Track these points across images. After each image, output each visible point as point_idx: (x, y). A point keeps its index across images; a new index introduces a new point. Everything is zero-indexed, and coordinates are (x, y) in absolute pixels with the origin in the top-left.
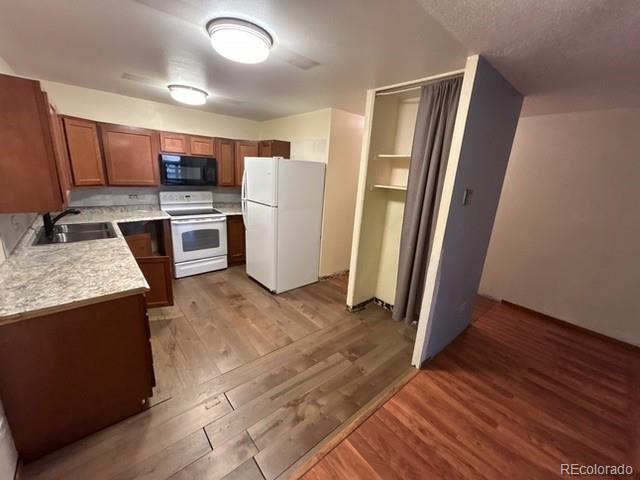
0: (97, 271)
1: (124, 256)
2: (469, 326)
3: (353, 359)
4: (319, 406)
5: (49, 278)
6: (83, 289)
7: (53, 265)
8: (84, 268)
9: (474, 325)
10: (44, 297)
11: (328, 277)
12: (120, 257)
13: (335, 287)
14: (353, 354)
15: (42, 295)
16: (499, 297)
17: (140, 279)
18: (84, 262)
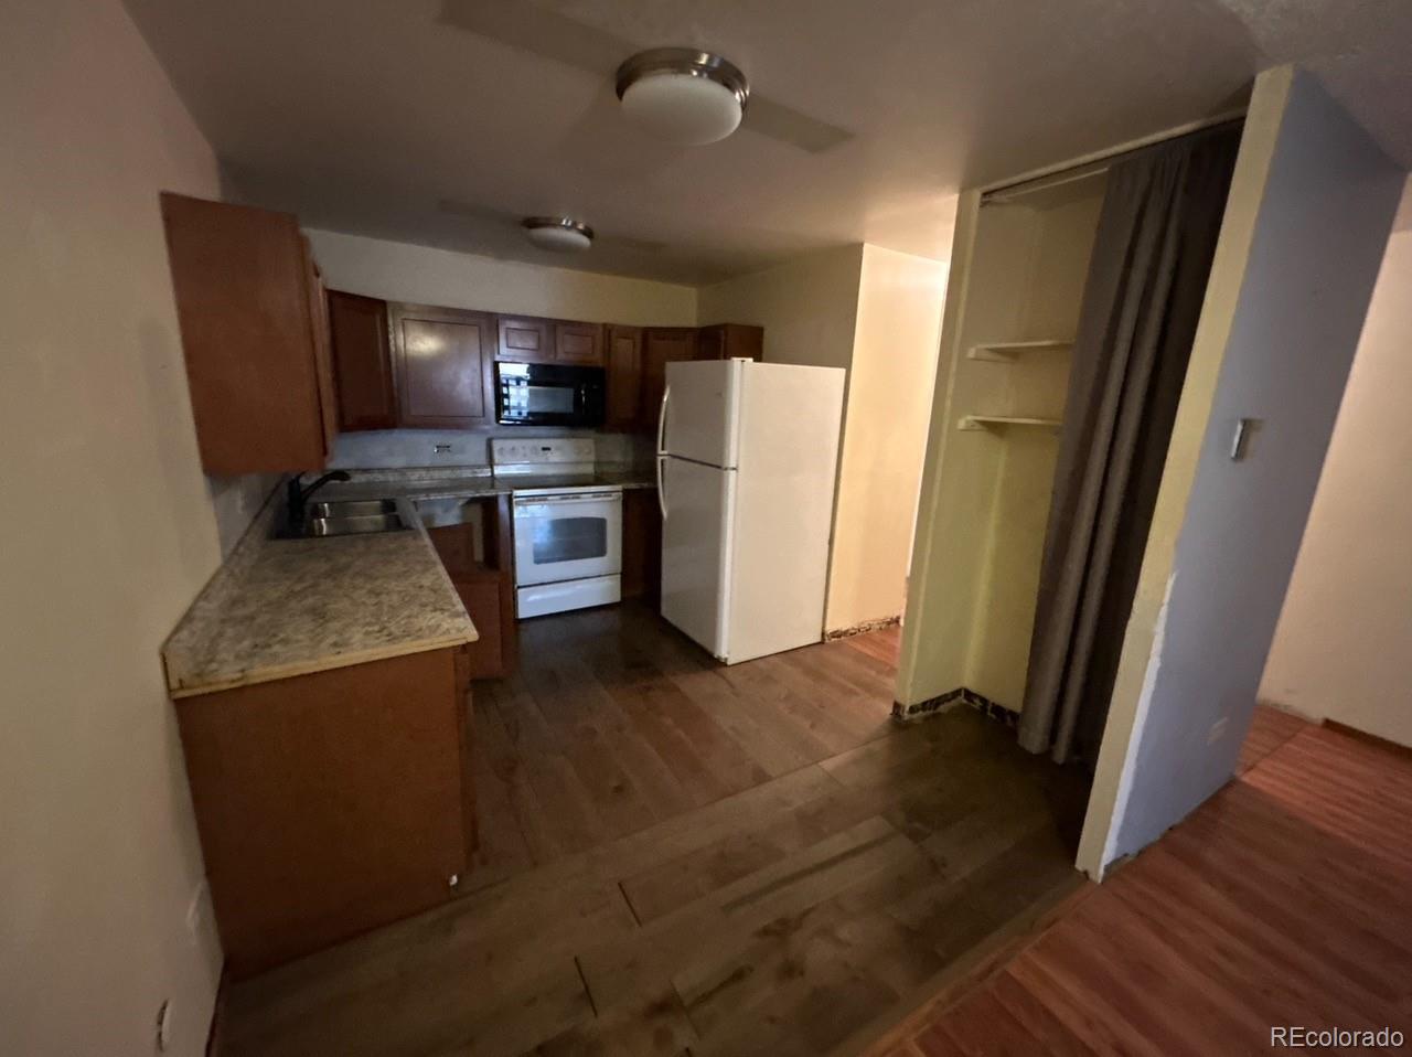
0: (378, 595)
1: (428, 566)
2: (1232, 783)
3: (914, 836)
4: (838, 942)
5: (293, 604)
6: (354, 629)
7: (300, 579)
8: (355, 588)
9: (1246, 779)
10: (285, 642)
11: (845, 633)
12: (419, 568)
13: (861, 658)
14: (917, 825)
15: (282, 636)
16: (1317, 711)
17: (457, 615)
18: (358, 574)
